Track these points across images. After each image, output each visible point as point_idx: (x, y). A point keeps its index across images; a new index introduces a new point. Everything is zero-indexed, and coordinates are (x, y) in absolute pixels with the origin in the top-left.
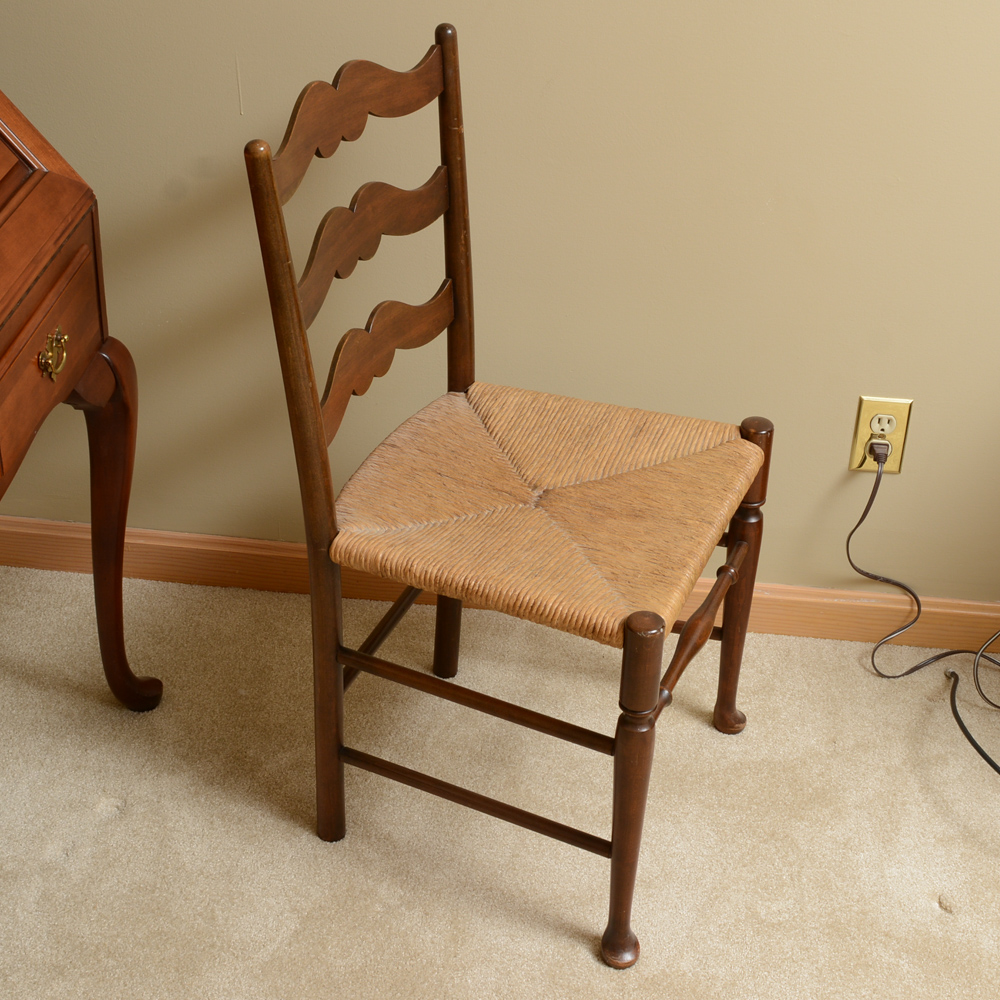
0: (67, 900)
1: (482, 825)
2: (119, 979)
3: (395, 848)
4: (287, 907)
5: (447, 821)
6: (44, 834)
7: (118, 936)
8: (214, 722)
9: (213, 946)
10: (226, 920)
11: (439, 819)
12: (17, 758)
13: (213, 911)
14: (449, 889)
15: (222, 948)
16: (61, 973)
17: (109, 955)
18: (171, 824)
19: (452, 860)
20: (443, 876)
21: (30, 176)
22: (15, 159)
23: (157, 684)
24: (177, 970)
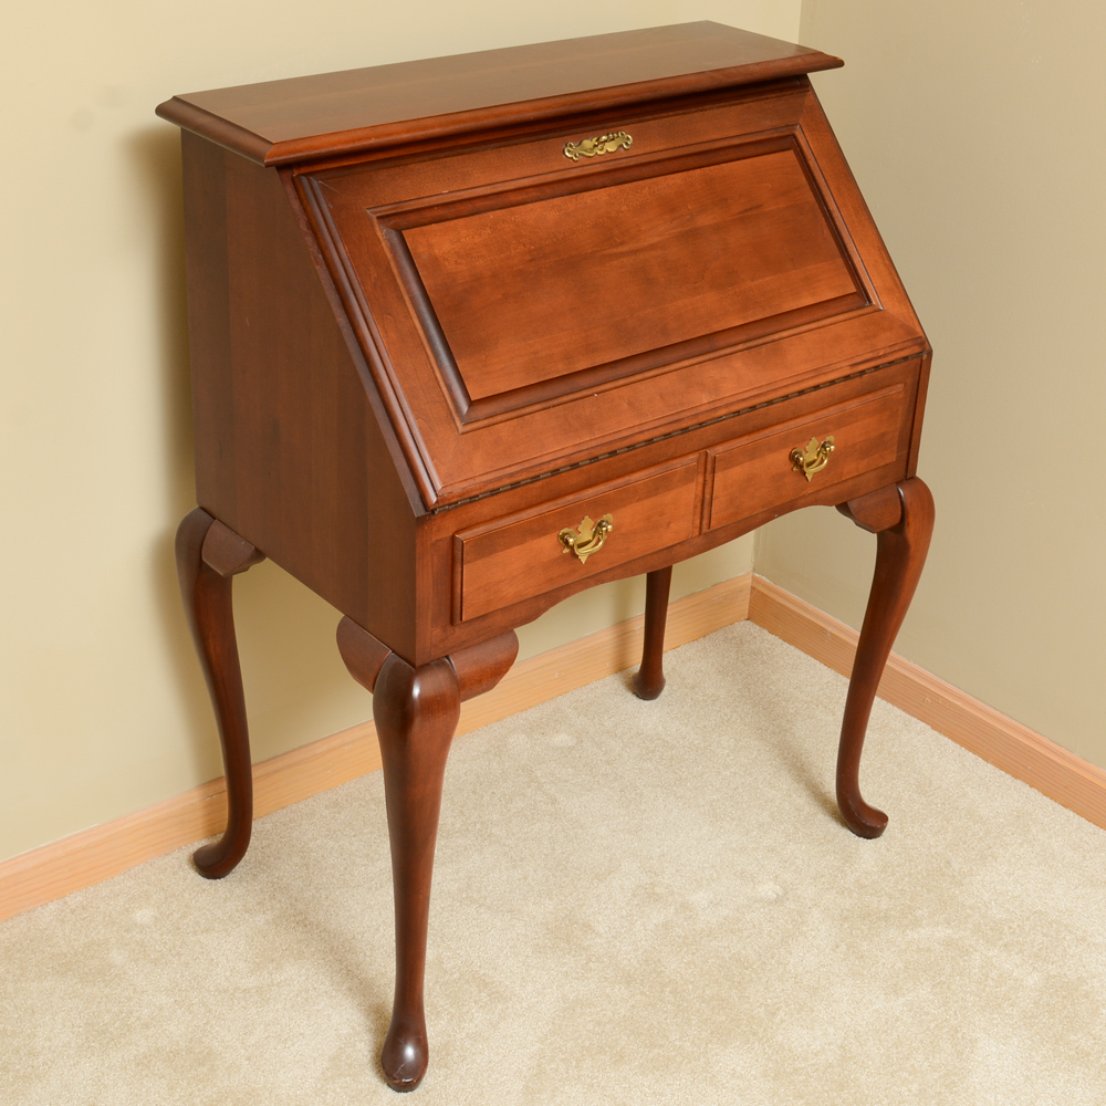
0: (679, 937)
1: (1068, 1081)
2: (666, 1012)
3: (972, 1052)
4: (839, 1042)
6: (705, 882)
8: (910, 874)
9: (754, 1034)
10: (782, 1021)
11: (1034, 1053)
12: (733, 820)
13: (778, 1009)
15: (761, 1039)
16: (628, 983)
18: (805, 929)
19: (1013, 1092)
21: (862, 307)
22: (853, 289)
23: (883, 818)
24: (712, 1033)
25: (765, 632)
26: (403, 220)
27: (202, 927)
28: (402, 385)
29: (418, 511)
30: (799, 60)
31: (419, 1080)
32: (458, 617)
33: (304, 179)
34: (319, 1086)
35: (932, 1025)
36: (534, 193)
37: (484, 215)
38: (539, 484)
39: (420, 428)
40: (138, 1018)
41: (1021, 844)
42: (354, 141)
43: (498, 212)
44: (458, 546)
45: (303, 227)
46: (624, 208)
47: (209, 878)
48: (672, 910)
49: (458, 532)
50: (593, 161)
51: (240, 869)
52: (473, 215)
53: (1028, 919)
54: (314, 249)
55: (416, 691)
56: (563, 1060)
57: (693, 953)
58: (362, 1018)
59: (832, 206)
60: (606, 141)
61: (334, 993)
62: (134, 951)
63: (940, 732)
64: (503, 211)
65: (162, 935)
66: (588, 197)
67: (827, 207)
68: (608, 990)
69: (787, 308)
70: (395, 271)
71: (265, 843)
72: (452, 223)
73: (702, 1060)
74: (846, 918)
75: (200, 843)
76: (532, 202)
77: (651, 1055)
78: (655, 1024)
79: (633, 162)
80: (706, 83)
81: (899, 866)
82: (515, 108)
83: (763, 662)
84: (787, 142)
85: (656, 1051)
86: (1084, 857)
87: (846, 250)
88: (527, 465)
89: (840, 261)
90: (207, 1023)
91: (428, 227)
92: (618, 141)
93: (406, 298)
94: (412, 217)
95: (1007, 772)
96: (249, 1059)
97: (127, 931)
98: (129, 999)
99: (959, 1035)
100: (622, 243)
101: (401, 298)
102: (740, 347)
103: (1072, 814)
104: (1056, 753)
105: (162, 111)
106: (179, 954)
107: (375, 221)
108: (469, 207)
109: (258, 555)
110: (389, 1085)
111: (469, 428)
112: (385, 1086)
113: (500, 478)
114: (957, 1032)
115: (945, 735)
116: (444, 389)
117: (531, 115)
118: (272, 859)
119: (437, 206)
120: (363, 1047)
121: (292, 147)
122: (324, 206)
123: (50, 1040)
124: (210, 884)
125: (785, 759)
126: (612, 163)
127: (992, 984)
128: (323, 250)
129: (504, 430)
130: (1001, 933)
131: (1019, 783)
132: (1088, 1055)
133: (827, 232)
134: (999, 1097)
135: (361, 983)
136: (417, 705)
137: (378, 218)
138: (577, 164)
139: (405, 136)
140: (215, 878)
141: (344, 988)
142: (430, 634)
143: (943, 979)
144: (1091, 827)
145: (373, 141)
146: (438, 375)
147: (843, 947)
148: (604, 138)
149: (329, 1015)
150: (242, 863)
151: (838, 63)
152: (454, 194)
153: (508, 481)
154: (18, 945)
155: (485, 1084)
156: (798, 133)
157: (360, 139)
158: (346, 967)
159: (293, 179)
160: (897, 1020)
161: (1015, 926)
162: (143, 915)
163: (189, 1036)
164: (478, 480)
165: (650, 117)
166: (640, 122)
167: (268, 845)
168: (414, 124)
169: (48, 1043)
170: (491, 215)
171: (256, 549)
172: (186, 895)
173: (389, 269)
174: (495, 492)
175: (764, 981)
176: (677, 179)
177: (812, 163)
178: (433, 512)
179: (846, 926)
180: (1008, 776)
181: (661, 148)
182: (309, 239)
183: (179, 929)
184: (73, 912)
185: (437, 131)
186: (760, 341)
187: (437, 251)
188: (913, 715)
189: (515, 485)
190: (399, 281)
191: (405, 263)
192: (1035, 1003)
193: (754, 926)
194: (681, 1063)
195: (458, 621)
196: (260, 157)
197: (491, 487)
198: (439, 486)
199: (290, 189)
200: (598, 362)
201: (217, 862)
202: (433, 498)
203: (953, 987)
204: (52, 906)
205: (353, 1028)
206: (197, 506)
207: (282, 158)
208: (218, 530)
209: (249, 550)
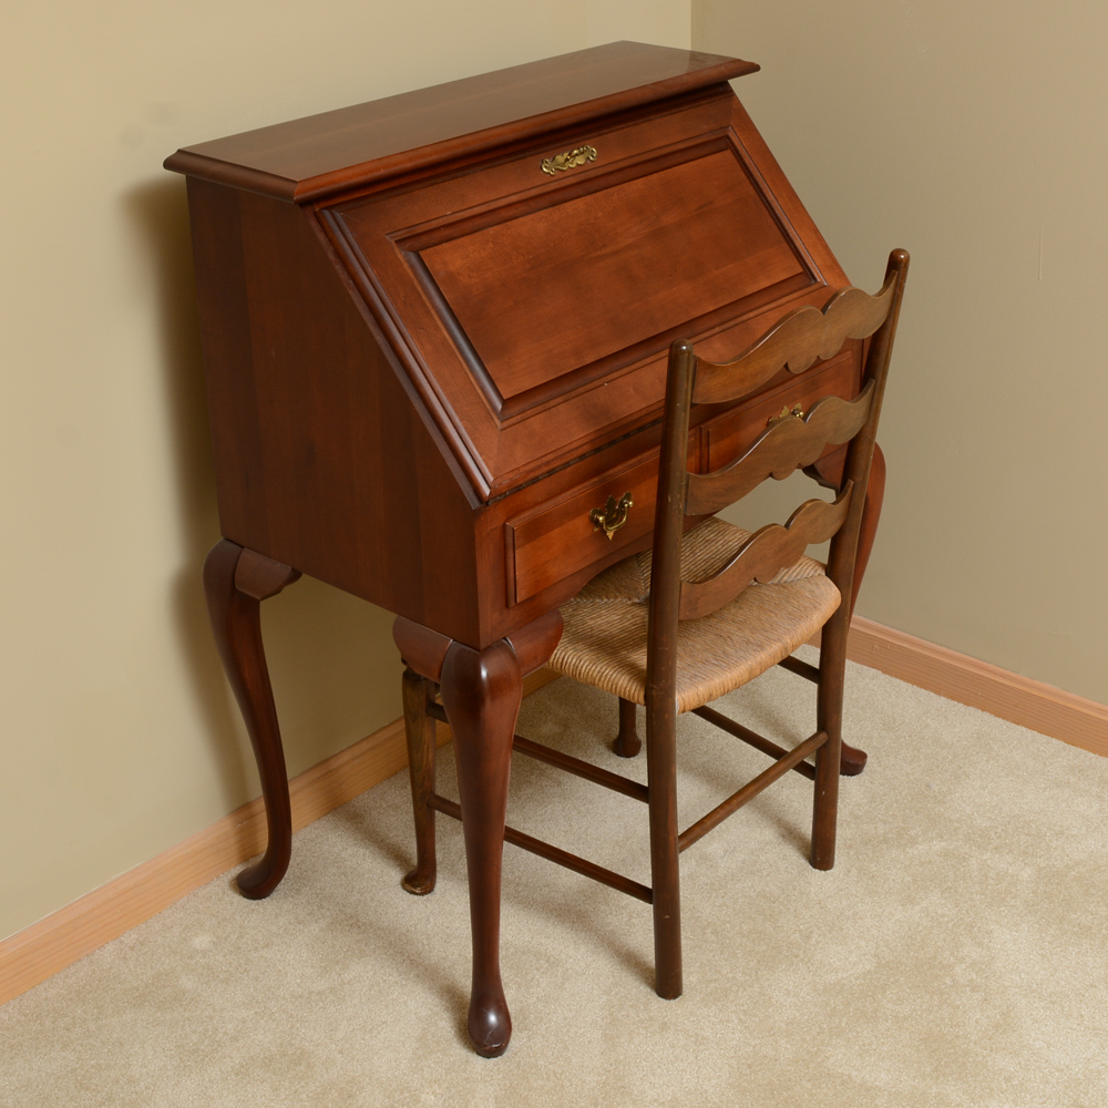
0: (706, 885)
1: (1079, 953)
2: (712, 951)
3: (990, 942)
4: (872, 952)
5: (1049, 939)
7: (729, 922)
8: (896, 800)
9: (796, 956)
10: (818, 942)
11: (1043, 935)
13: (811, 932)
14: (1017, 990)
15: (803, 960)
17: (715, 932)
20: (1018, 978)
21: (810, 285)
22: (800, 270)
23: (862, 756)
24: (759, 962)
26: (418, 241)
27: (262, 943)
28: (444, 391)
29: (475, 504)
30: (723, 68)
31: (507, 1044)
32: (513, 599)
33: (327, 213)
34: (414, 1065)
35: (950, 925)
36: (522, 208)
37: (485, 231)
38: (569, 469)
39: (466, 428)
40: (225, 1033)
41: (987, 761)
42: (366, 174)
43: (496, 227)
44: (509, 532)
45: (331, 256)
46: (600, 214)
47: (254, 899)
48: (694, 863)
49: (507, 520)
50: (567, 174)
51: (282, 886)
52: (475, 232)
53: (1009, 823)
54: (343, 276)
55: (484, 673)
56: (631, 1006)
57: (723, 897)
58: (437, 1000)
59: (770, 197)
60: (577, 155)
61: (404, 982)
62: (202, 975)
63: (891, 675)
64: (500, 226)
65: (225, 956)
66: (569, 207)
67: (766, 198)
69: (749, 291)
70: (419, 288)
71: (299, 860)
72: (459, 241)
73: (756, 986)
74: (850, 846)
75: (237, 870)
76: (522, 216)
77: (709, 990)
78: (705, 962)
79: (600, 172)
80: (650, 95)
81: (885, 795)
82: (494, 132)
84: (723, 143)
85: (713, 985)
86: (1045, 764)
87: (788, 235)
88: (560, 453)
89: (785, 245)
90: (292, 1027)
91: (440, 246)
92: (586, 154)
93: (433, 312)
94: (425, 239)
95: (959, 701)
96: (341, 1052)
97: (191, 957)
98: (211, 1018)
99: (975, 929)
100: (604, 246)
101: (428, 312)
102: (717, 330)
103: (1024, 729)
104: (1002, 676)
105: (169, 164)
106: (245, 970)
107: (394, 244)
108: (469, 226)
109: (296, 575)
110: (479, 1054)
111: (506, 424)
112: (475, 1055)
113: (539, 467)
114: (973, 927)
115: (896, 677)
116: (479, 391)
117: (510, 136)
118: (310, 873)
119: (443, 226)
120: (445, 1026)
121: (314, 183)
122: (350, 236)
123: (146, 1067)
124: (258, 904)
125: (760, 717)
126: (583, 175)
127: (992, 882)
128: (353, 276)
129: (536, 423)
130: (989, 838)
131: (972, 710)
132: (1090, 928)
133: (770, 220)
134: (1023, 976)
135: (427, 970)
136: (486, 685)
137: (396, 242)
138: (552, 179)
139: (409, 165)
140: (260, 898)
141: (411, 976)
142: (490, 618)
143: (949, 884)
144: (1045, 738)
145: (382, 172)
146: (472, 380)
147: (854, 872)
148: (575, 152)
149: (405, 1002)
150: (283, 881)
151: (755, 68)
152: (456, 215)
153: (545, 469)
154: (88, 987)
155: (566, 1038)
156: (732, 135)
157: (372, 171)
158: (408, 957)
159: (315, 214)
160: (918, 926)
161: (999, 831)
162: (201, 941)
163: (279, 1041)
164: (521, 470)
165: (606, 131)
166: (600, 135)
167: (303, 862)
169: (145, 1070)
170: (491, 231)
171: (293, 569)
172: (237, 917)
173: (414, 288)
174: (535, 480)
175: (792, 910)
176: (639, 184)
177: (747, 160)
178: (487, 504)
179: (852, 853)
180: (961, 705)
181: (621, 157)
182: (338, 268)
183: (239, 948)
184: (132, 948)
185: (435, 158)
186: (732, 323)
187: (451, 267)
188: (863, 664)
189: (551, 473)
190: (424, 297)
191: (426, 281)
192: (1034, 893)
193: (771, 865)
194: (737, 991)
195: (512, 604)
196: (288, 195)
197: (532, 475)
198: (491, 478)
199: (313, 223)
200: (603, 354)
201: (259, 882)
202: (487, 491)
203: (960, 890)
204: (110, 947)
205: (431, 1010)
206: (221, 539)
207: (308, 194)
208: (249, 558)
209: (286, 571)
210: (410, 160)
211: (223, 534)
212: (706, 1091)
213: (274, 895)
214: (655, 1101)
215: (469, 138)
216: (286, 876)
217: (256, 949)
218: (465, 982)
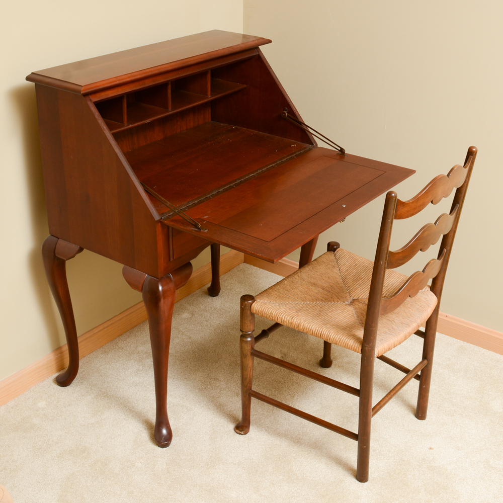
25: (252, 266)
27: (67, 404)
30: (257, 41)
31: (170, 442)
32: (172, 257)
34: (132, 451)
40: (53, 441)
42: (111, 83)
44: (170, 230)
47: (63, 387)
51: (75, 381)
55: (160, 288)
57: (258, 382)
58: (141, 425)
61: (127, 419)
62: (42, 418)
65: (52, 410)
68: (231, 399)
71: (82, 370)
80: (227, 52)
83: (254, 277)
90: (81, 438)
96: (101, 447)
97: (37, 411)
98: (47, 435)
105: (28, 79)
106: (60, 415)
109: (81, 250)
110: (159, 446)
112: (157, 447)
117: (170, 68)
118: (86, 376)
120: (145, 436)
121: (89, 87)
124: (65, 389)
135: (136, 413)
139: (128, 80)
140: (66, 386)
141: (130, 416)
142: (163, 265)
145: (117, 82)
149: (128, 427)
150: (75, 379)
151: (270, 42)
155: (195, 439)
157: (113, 82)
158: (129, 408)
162: (42, 404)
163: (75, 443)
168: (130, 75)
169: (19, 457)
171: (80, 247)
172: (56, 394)
175: (286, 386)
183: (58, 407)
184: (12, 408)
185: (139, 77)
194: (265, 419)
195: (172, 259)
196: (79, 92)
199: (89, 103)
201: (65, 380)
204: (3, 408)
206: (49, 235)
207: (87, 91)
208: (62, 243)
209: (77, 248)
210: (129, 78)
211: (50, 233)
212: (253, 459)
213: (72, 385)
214: (232, 463)
215: (152, 69)
216: (76, 377)
217: (65, 407)
218: (153, 418)
